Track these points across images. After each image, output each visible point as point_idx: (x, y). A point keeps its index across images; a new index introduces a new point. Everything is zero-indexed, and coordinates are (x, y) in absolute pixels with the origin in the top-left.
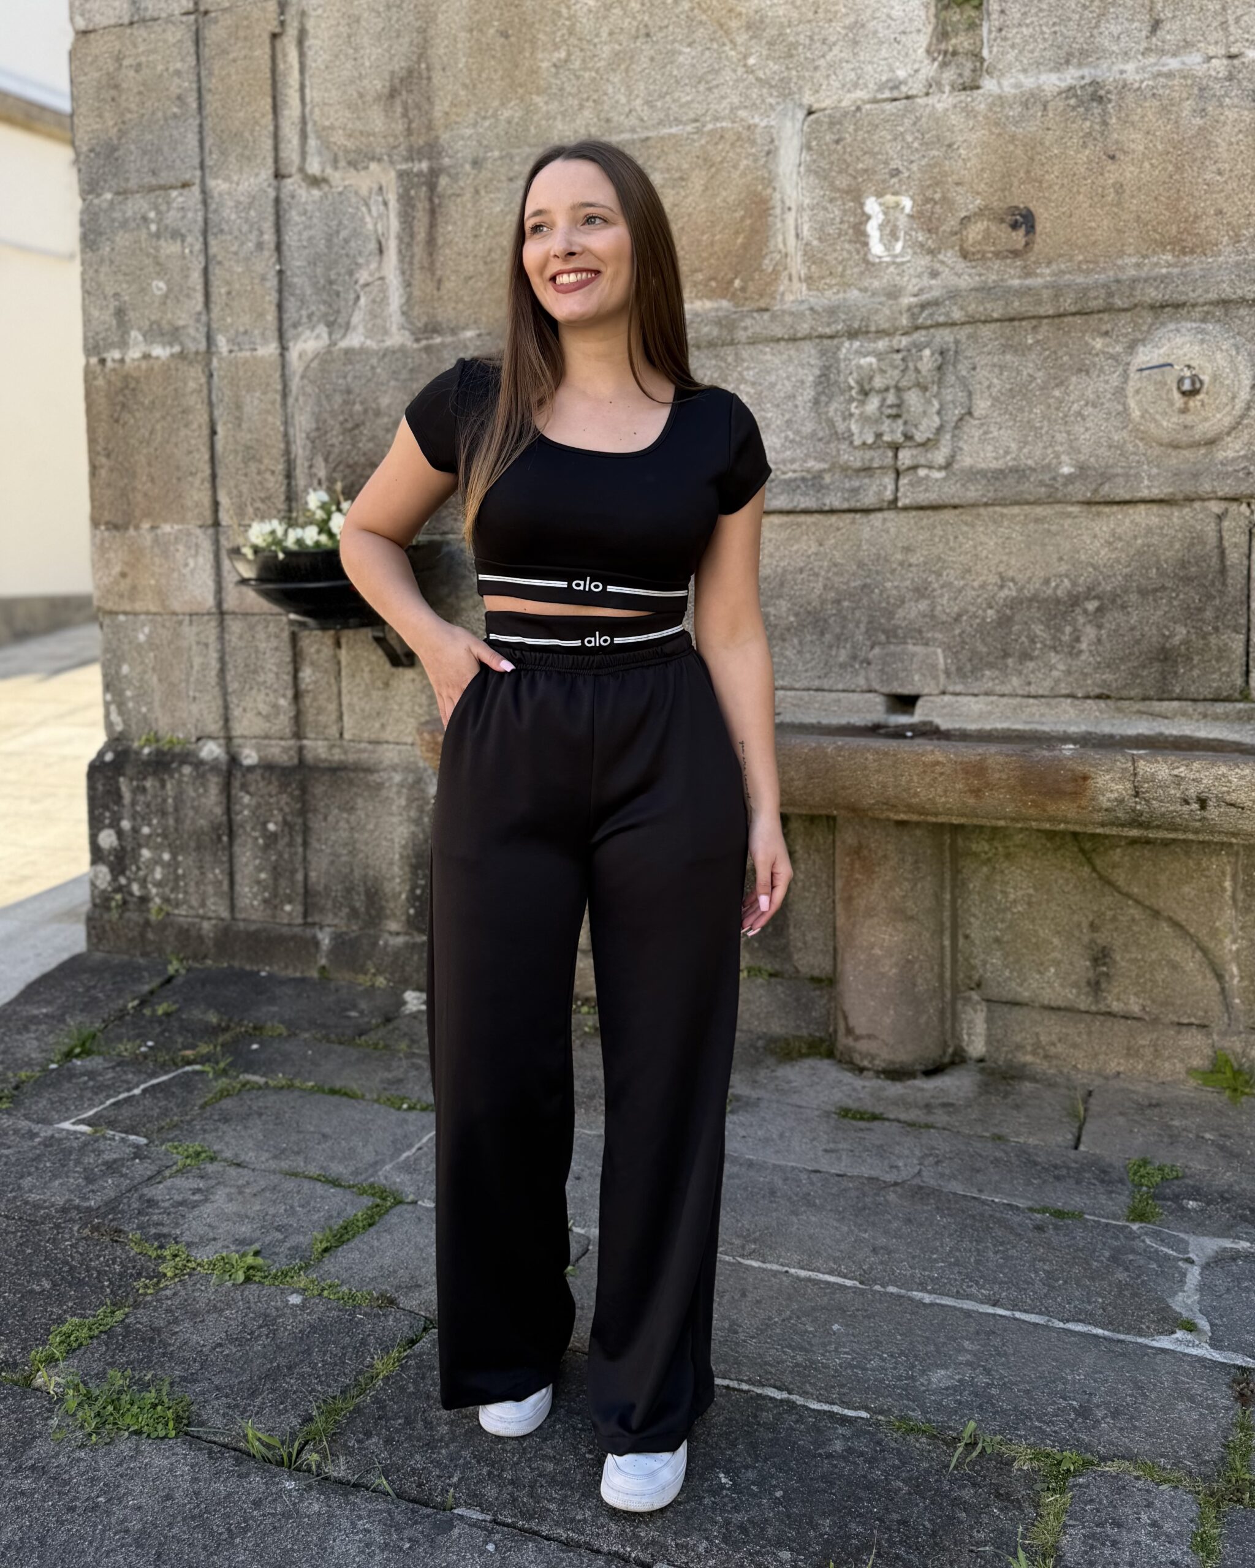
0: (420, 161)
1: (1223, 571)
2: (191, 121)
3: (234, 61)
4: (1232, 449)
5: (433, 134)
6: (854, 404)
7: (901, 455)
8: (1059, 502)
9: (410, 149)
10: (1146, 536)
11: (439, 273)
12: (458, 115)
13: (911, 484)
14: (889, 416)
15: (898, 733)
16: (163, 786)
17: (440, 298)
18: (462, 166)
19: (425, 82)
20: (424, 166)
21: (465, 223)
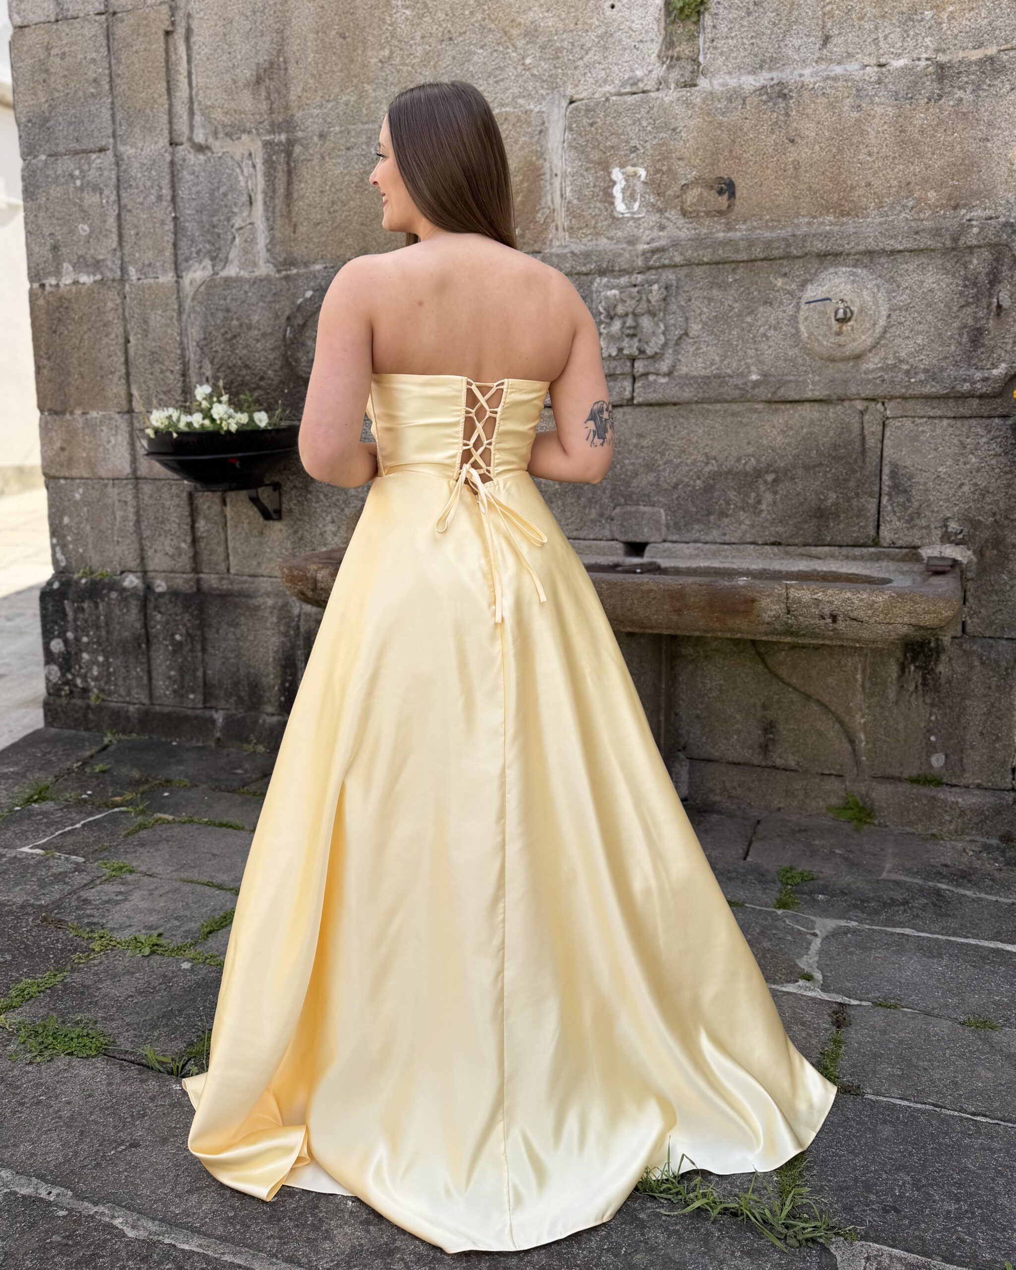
0: (280, 134)
1: (863, 451)
2: (104, 99)
3: (137, 52)
4: (872, 363)
5: (290, 112)
6: (603, 326)
7: (636, 364)
8: (749, 401)
9: (272, 125)
10: (809, 426)
11: (294, 219)
12: (308, 98)
13: (644, 387)
14: (628, 336)
15: (631, 570)
16: (97, 607)
17: (296, 239)
18: (311, 138)
19: (283, 72)
20: (283, 137)
21: (314, 182)
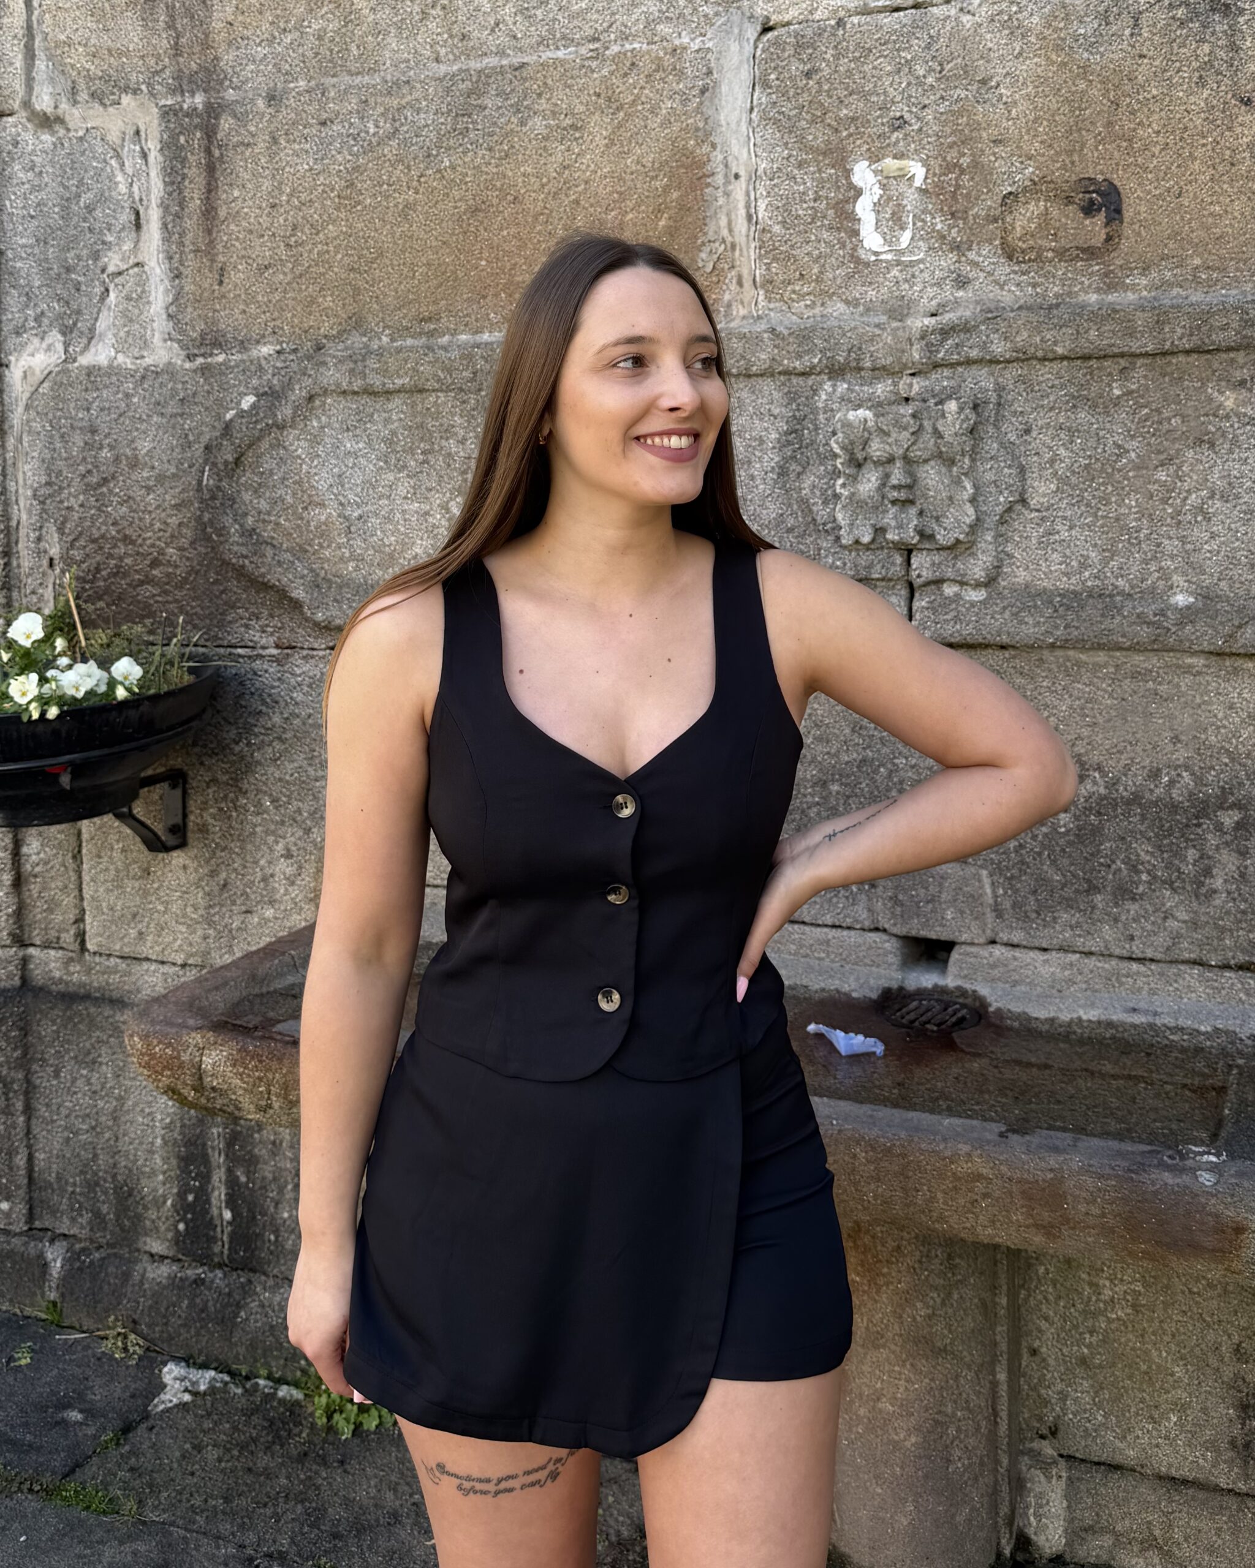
0: (192, 93)
5: (212, 53)
6: (840, 481)
7: (915, 562)
8: (1170, 650)
9: (178, 76)
11: (221, 258)
12: (246, 26)
13: (932, 608)
14: (894, 502)
17: (223, 296)
18: (253, 102)
20: (199, 100)
21: (258, 188)
